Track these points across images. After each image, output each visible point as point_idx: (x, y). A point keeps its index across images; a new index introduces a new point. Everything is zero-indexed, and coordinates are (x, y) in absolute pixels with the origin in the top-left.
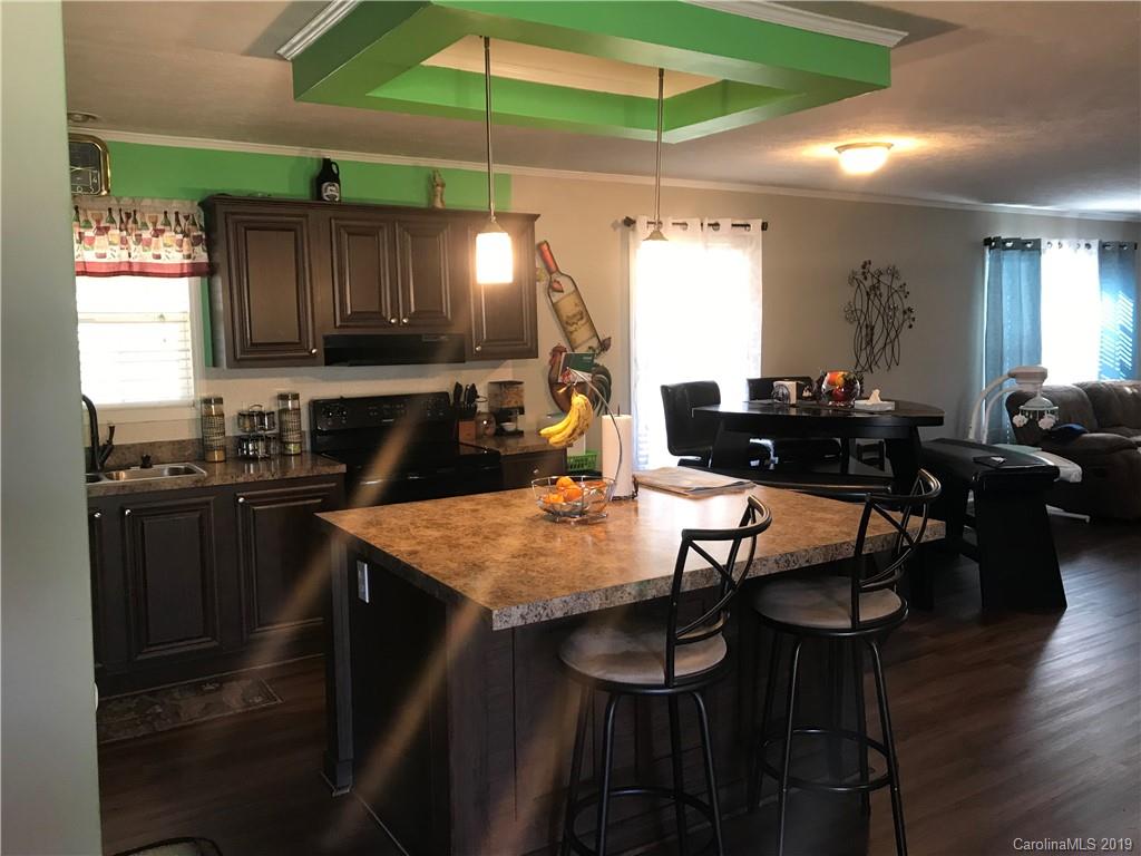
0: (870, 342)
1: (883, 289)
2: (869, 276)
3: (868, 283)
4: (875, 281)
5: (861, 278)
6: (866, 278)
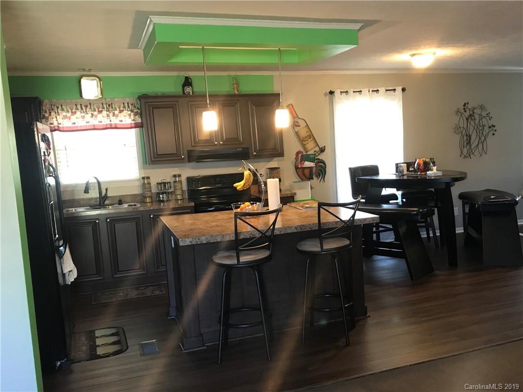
0: (469, 143)
1: (477, 116)
2: (467, 110)
3: (467, 114)
4: (471, 112)
5: (463, 111)
6: (465, 111)
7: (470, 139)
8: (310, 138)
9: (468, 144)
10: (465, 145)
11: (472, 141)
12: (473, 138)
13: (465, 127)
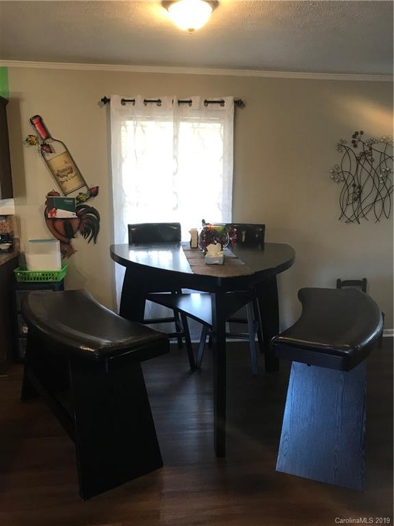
0: (358, 198)
1: (376, 155)
2: (360, 144)
3: (358, 151)
4: (367, 149)
5: (350, 145)
6: (355, 146)
7: (360, 192)
8: (72, 172)
9: (355, 200)
10: (350, 201)
11: (363, 197)
12: (366, 191)
13: (353, 172)
